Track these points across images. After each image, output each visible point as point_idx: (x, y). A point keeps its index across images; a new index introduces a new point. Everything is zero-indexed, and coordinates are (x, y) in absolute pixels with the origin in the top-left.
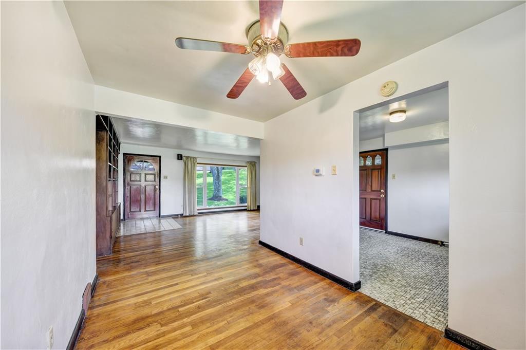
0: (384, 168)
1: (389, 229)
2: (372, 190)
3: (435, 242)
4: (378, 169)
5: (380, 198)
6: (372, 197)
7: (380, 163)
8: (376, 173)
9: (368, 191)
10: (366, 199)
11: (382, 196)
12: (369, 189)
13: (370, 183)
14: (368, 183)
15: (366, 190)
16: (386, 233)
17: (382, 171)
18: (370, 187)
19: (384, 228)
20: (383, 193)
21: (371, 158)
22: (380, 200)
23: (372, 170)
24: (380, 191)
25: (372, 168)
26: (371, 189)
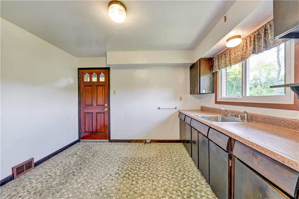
0: (107, 85)
1: (112, 138)
2: (97, 105)
3: (141, 141)
4: (103, 86)
5: (104, 111)
6: (98, 111)
7: (104, 81)
8: (100, 89)
9: (93, 106)
10: (92, 113)
11: (106, 109)
12: (95, 104)
13: (96, 98)
14: (94, 98)
15: (92, 105)
16: (109, 141)
17: (106, 87)
18: (95, 101)
19: (108, 137)
20: (106, 107)
21: (96, 75)
22: (104, 113)
23: (97, 86)
24: (104, 105)
25: (97, 84)
26: (97, 103)
